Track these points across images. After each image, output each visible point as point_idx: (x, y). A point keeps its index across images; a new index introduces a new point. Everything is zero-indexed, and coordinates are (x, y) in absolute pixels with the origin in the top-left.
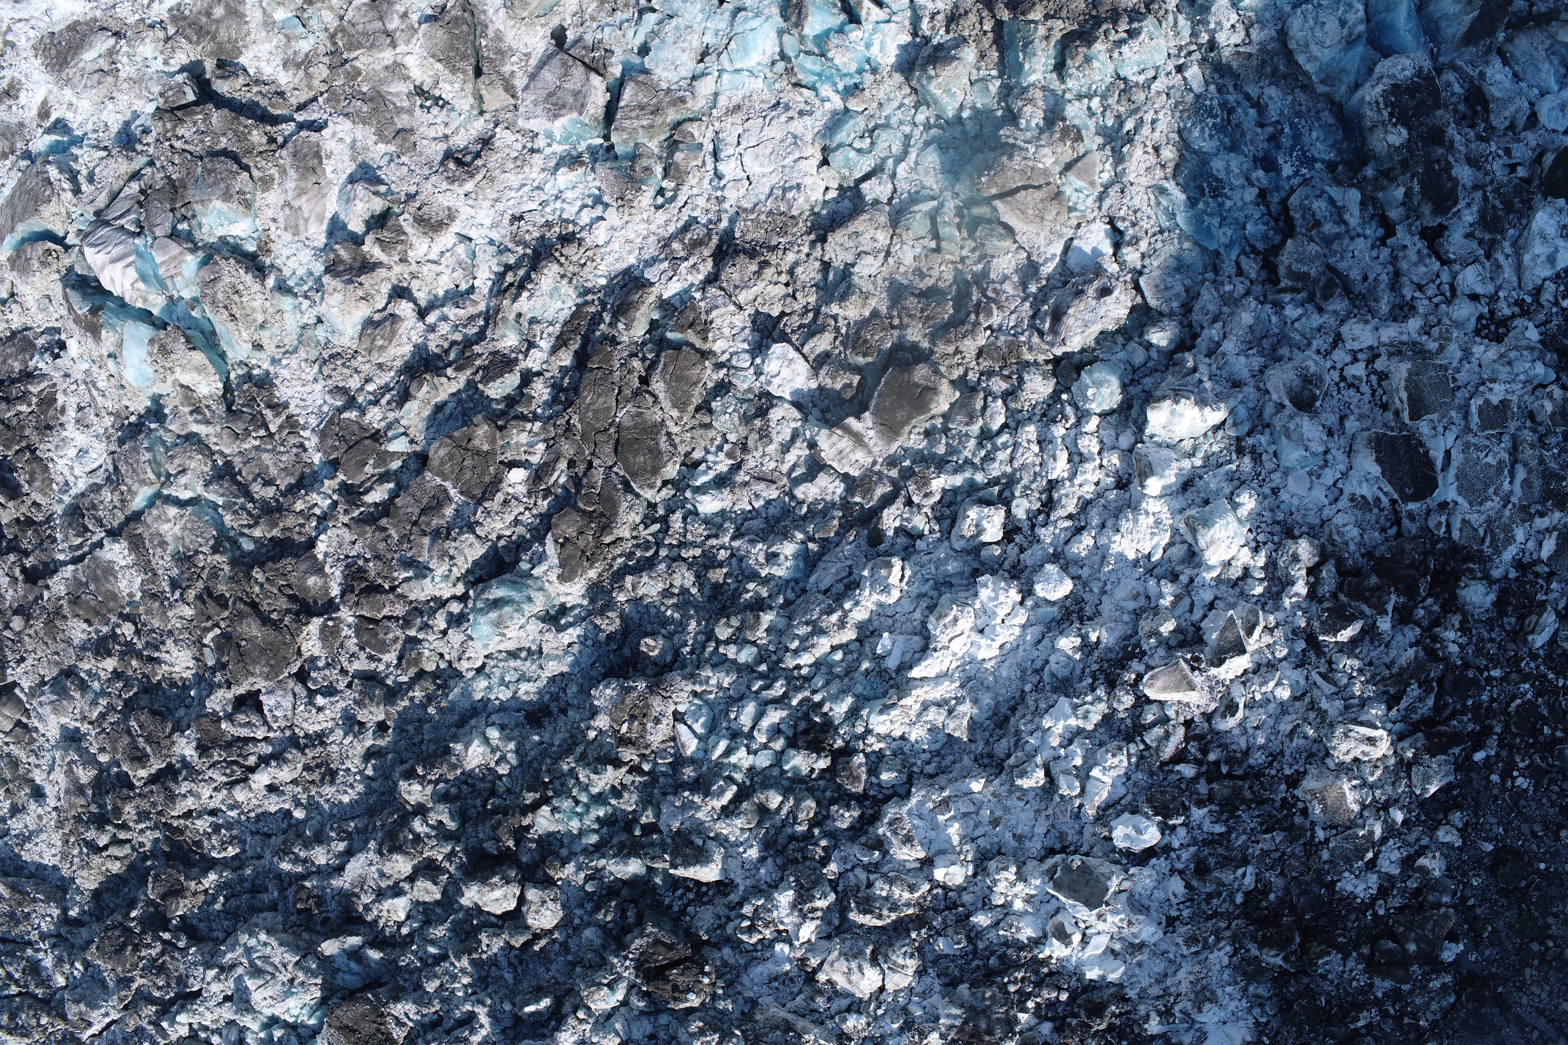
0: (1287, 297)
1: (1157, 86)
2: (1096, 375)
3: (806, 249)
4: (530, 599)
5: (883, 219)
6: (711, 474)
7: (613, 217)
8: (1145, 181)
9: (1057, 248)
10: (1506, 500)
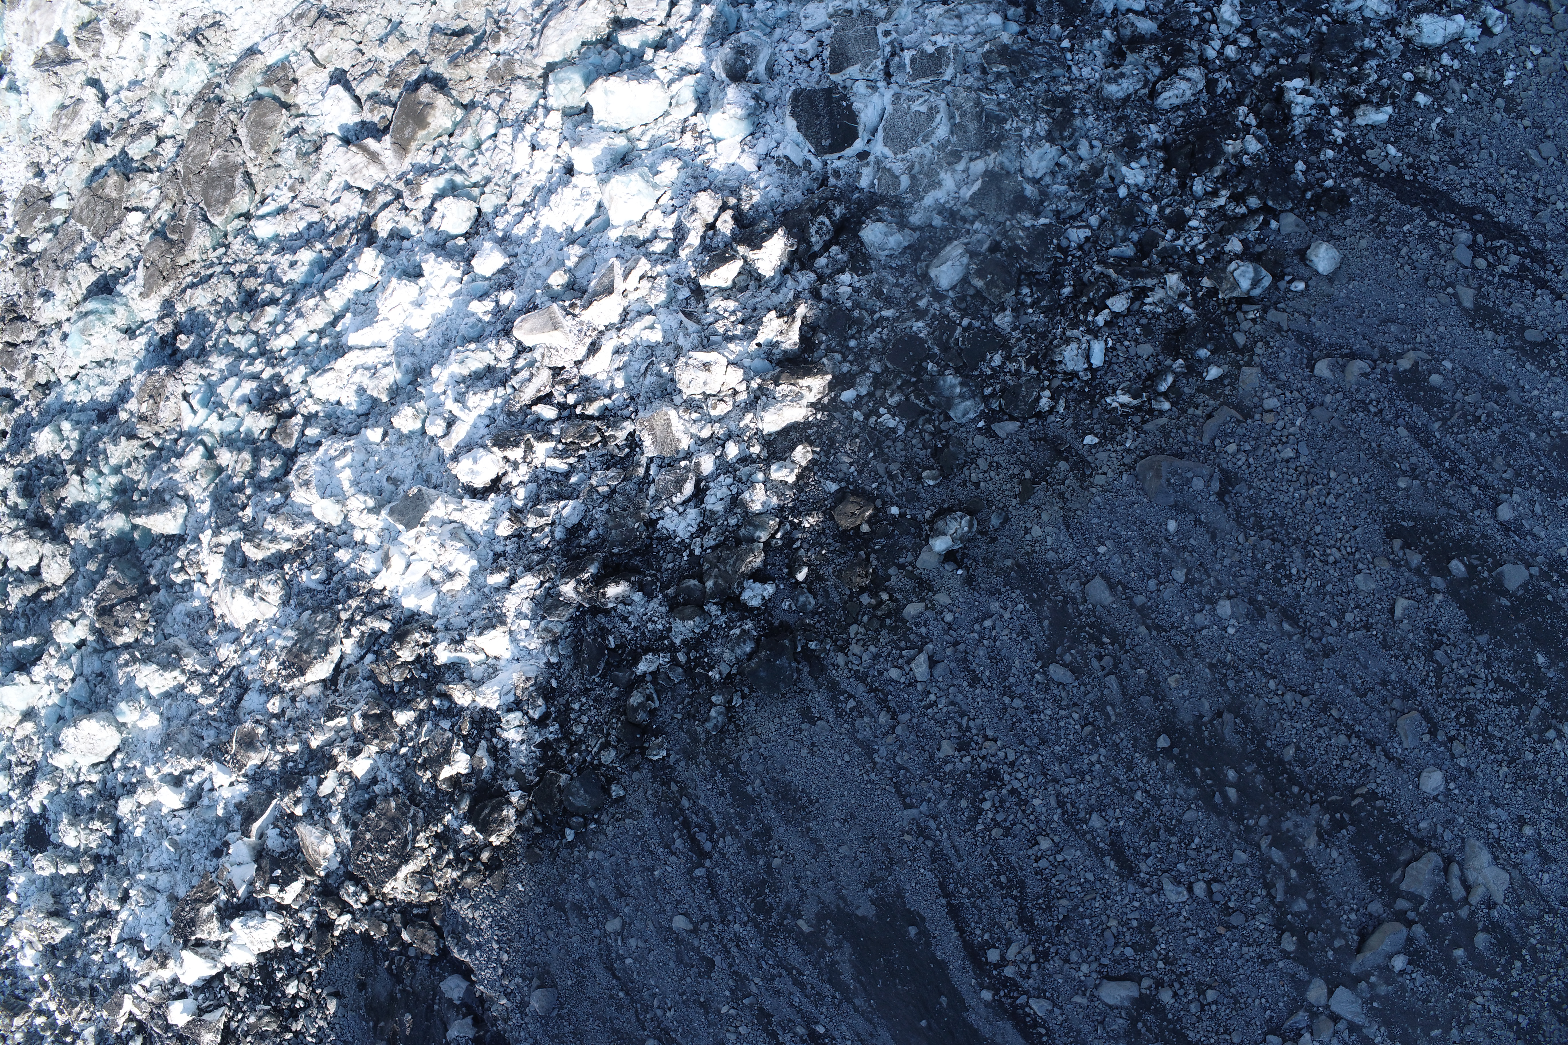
2: (561, 75)
4: (114, 313)
6: (275, 205)
10: (942, 146)
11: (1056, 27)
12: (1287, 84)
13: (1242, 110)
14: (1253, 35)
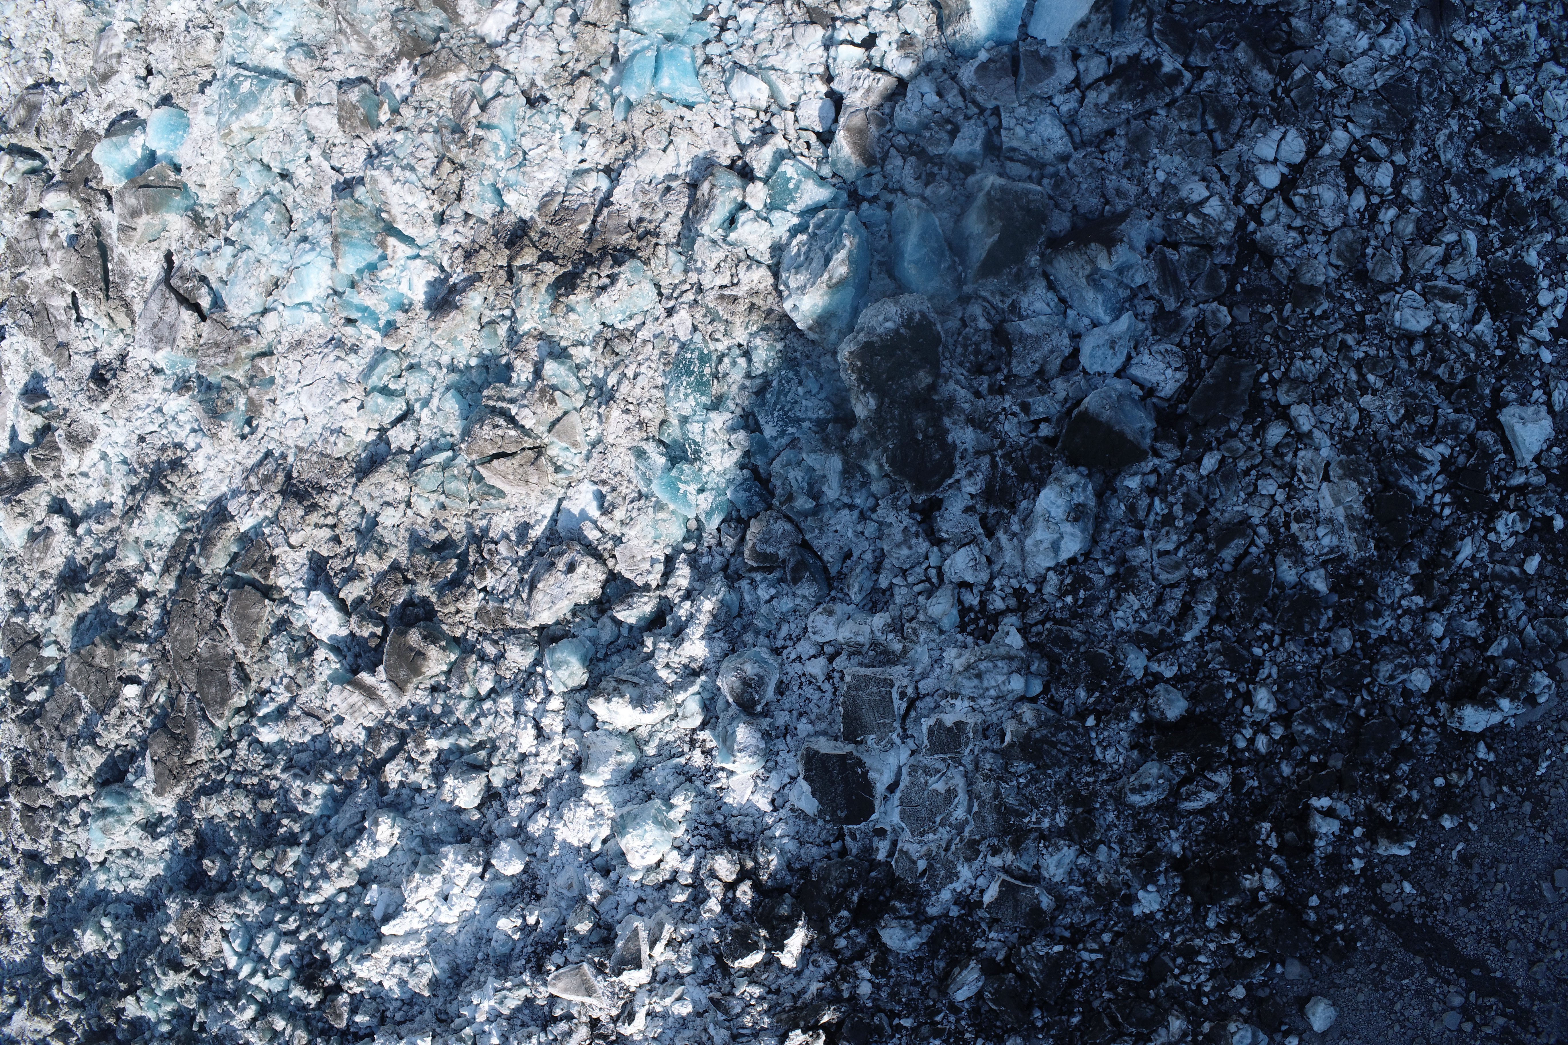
0: (758, 577)
1: (643, 334)
2: (558, 655)
3: (349, 492)
4: (130, 810)
5: (401, 470)
6: (272, 706)
7: (208, 447)
8: (626, 442)
9: (548, 510)
10: (960, 828)
11: (1082, 694)
12: (1316, 802)
13: (1266, 826)
14: (1287, 726)
